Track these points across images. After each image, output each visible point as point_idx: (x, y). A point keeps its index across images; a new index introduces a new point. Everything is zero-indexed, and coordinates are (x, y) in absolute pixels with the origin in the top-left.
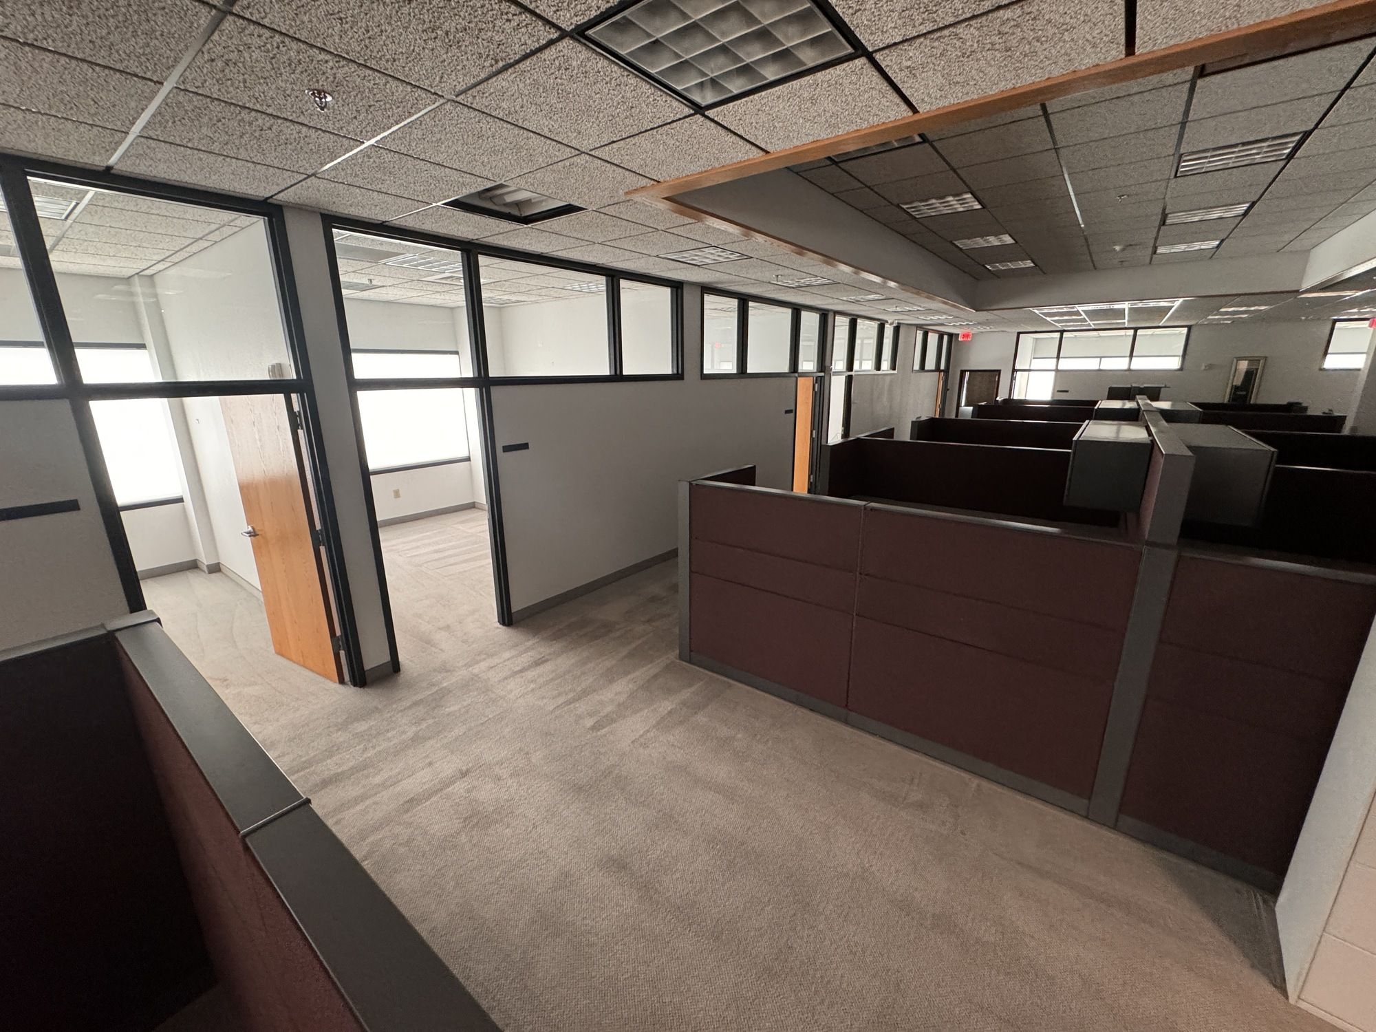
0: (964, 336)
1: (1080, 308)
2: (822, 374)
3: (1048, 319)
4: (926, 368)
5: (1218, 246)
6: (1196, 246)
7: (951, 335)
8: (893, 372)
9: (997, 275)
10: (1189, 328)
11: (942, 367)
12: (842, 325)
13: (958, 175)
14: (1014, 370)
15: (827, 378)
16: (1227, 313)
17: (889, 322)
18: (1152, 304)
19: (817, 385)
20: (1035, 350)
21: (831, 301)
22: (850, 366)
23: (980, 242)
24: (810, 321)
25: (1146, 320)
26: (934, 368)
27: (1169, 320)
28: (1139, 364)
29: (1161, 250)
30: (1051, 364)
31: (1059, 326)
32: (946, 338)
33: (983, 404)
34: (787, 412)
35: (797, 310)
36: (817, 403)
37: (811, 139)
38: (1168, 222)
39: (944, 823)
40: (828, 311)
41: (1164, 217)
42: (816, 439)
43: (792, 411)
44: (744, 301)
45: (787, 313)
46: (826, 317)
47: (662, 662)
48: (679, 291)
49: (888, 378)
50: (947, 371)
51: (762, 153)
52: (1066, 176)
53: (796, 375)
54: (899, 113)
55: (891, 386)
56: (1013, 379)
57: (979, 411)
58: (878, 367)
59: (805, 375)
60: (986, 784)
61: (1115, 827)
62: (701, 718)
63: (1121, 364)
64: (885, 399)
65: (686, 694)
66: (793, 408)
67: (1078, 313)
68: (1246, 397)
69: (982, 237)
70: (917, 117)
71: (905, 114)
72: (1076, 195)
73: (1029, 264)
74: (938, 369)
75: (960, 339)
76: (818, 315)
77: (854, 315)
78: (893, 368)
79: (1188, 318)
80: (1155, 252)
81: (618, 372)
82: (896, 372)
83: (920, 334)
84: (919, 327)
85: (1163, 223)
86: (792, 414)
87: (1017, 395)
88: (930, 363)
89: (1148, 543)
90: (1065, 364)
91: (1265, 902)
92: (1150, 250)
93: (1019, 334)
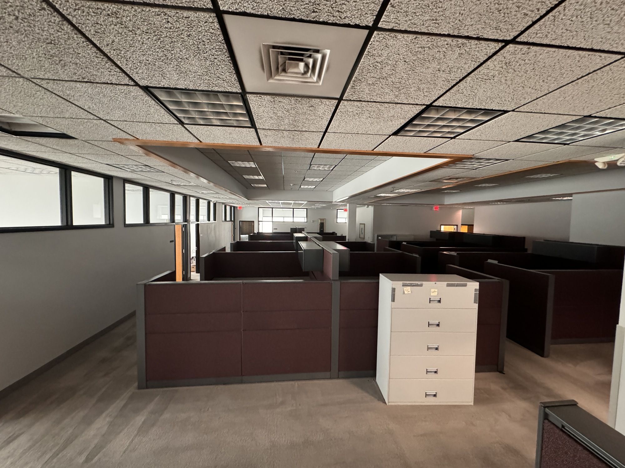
0: (239, 208)
1: (280, 202)
2: (186, 223)
3: (270, 204)
4: (227, 220)
5: (315, 188)
6: (310, 187)
7: (234, 207)
8: (215, 222)
9: (255, 188)
10: (307, 209)
11: (232, 220)
12: (193, 201)
13: (251, 157)
14: (259, 221)
15: (188, 225)
16: (316, 206)
17: (213, 201)
18: (300, 202)
19: (183, 228)
20: (263, 213)
21: (191, 191)
22: (197, 220)
23: (252, 177)
24: (179, 199)
25: (296, 206)
26: (229, 220)
27: (302, 207)
28: (296, 220)
29: (302, 187)
30: (270, 219)
31: (272, 206)
32: (232, 208)
33: (251, 234)
34: (171, 242)
35: (173, 195)
36: (184, 236)
37: (222, 143)
38: (305, 180)
39: (293, 405)
40: (187, 195)
41: (305, 178)
42: (185, 254)
43: (174, 241)
44: (146, 189)
45: (168, 195)
46: (185, 198)
47: (127, 394)
48: (110, 181)
49: (213, 224)
50: (234, 221)
51: (199, 142)
52: (283, 164)
53: (174, 224)
54: (256, 143)
55: (215, 227)
56: (259, 224)
57: (251, 237)
58: (209, 220)
59: (178, 224)
60: (300, 383)
61: (338, 378)
62: (166, 415)
63: (290, 220)
64: (213, 233)
65: (151, 407)
66: (173, 239)
67: (279, 203)
68: (323, 231)
69: (253, 176)
70: (261, 146)
71: (258, 145)
72: (284, 169)
73: (265, 186)
74: (231, 220)
75: (238, 209)
76: (182, 197)
77: (199, 198)
78: (215, 220)
79: (307, 206)
80: (300, 187)
81: (69, 223)
82: (216, 222)
83: (223, 206)
84: (223, 203)
85: (304, 180)
86: (174, 242)
87: (260, 231)
88: (228, 219)
89: (333, 280)
90: (275, 219)
91: (374, 380)
92: (299, 187)
93: (259, 208)
